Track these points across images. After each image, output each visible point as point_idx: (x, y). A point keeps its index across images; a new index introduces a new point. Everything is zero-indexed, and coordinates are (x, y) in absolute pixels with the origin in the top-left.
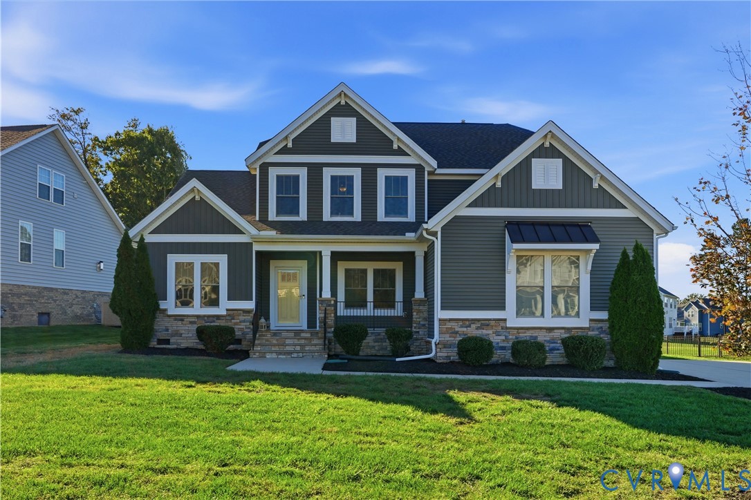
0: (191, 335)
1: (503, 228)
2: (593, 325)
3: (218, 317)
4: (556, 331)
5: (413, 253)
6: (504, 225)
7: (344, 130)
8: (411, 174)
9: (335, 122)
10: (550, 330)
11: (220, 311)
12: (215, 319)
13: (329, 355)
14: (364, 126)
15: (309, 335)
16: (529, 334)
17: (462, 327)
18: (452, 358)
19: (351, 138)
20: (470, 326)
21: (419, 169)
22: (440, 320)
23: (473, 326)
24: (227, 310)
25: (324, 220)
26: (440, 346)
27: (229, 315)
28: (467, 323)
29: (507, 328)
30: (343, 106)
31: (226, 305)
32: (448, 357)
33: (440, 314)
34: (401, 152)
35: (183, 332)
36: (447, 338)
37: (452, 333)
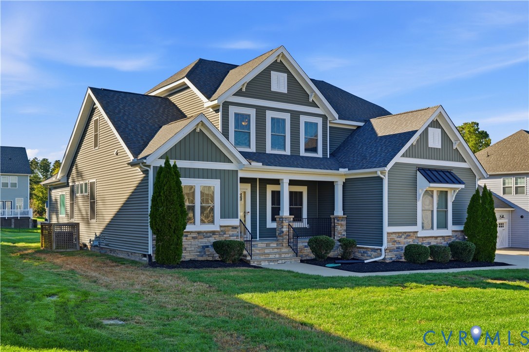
0: (193, 249)
1: (415, 172)
2: (454, 234)
3: (214, 233)
4: (438, 238)
5: (332, 183)
6: (415, 169)
7: (279, 83)
8: (319, 121)
9: (274, 75)
10: (436, 238)
11: (215, 227)
12: (211, 234)
13: (301, 260)
14: (292, 81)
15: (276, 245)
16: (427, 240)
17: (398, 237)
18: (393, 259)
19: (284, 89)
20: (401, 237)
21: (325, 118)
22: (388, 233)
23: (403, 237)
24: (221, 227)
25: (267, 152)
26: (388, 251)
27: (222, 231)
28: (400, 234)
29: (418, 237)
30: (278, 63)
31: (220, 222)
32: (391, 258)
33: (387, 229)
34: (314, 105)
35: (187, 246)
36: (391, 245)
37: (393, 242)
